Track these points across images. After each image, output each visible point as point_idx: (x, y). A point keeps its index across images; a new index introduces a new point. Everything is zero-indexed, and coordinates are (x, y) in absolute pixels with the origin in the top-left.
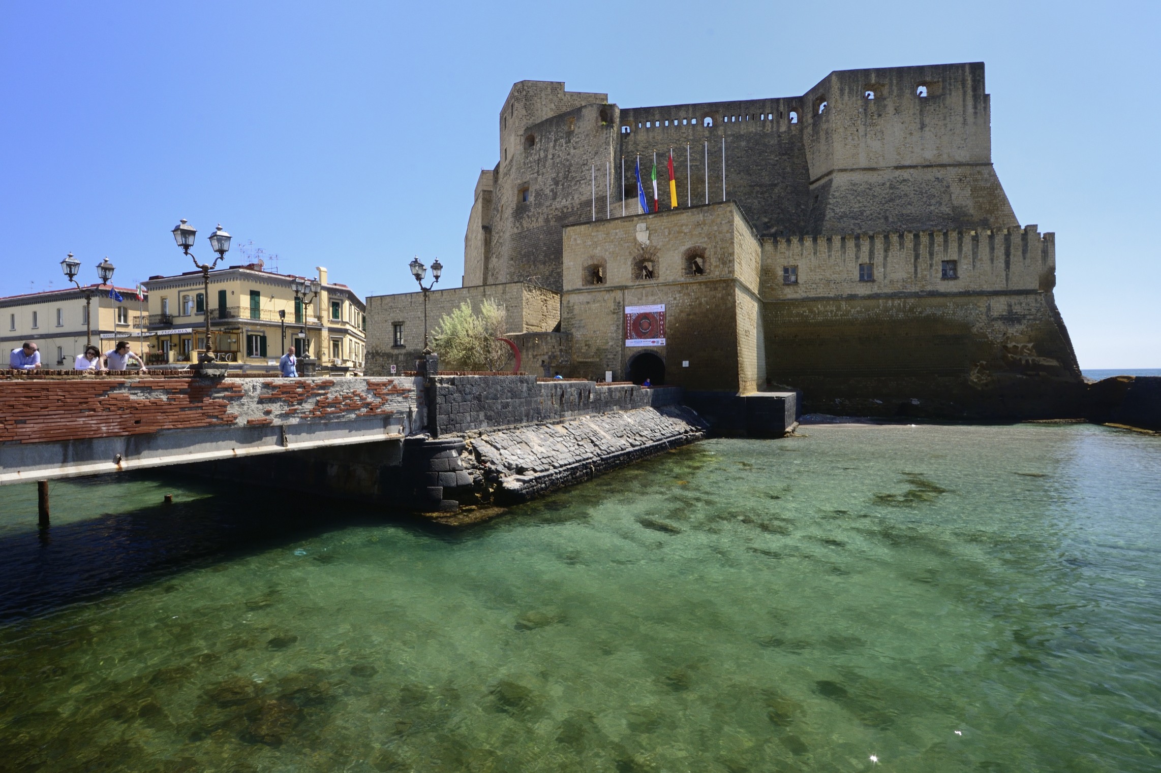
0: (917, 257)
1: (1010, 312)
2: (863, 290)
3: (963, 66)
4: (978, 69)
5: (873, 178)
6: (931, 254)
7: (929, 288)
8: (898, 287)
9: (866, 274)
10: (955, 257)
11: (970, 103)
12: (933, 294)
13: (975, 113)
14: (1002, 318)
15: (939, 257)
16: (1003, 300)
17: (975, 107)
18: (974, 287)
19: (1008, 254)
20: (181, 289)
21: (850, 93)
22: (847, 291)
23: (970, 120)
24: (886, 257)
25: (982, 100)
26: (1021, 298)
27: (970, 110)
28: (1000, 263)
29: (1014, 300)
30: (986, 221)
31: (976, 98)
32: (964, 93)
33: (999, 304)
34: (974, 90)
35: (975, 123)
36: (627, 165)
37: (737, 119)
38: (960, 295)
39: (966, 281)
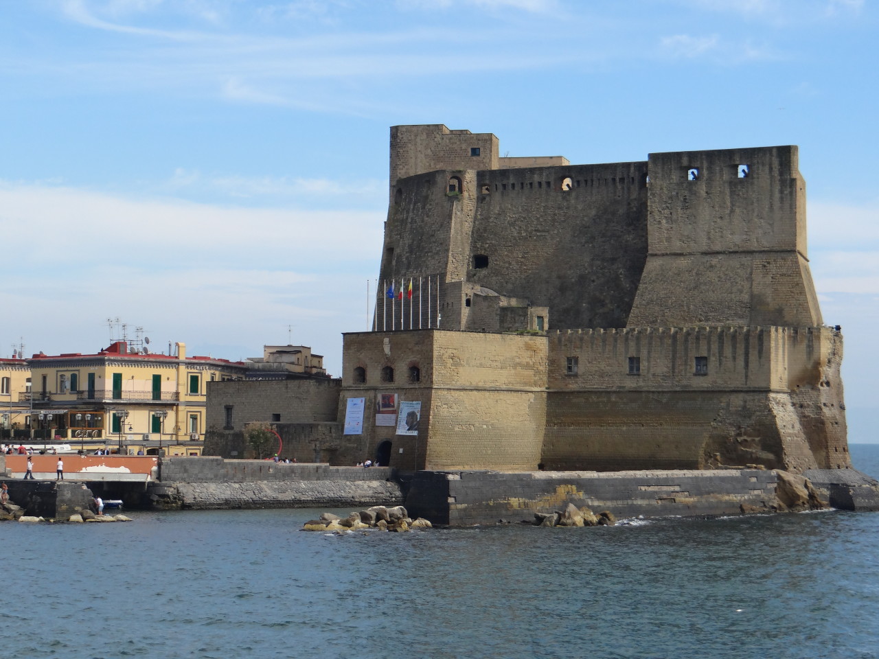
0: (674, 352)
1: (744, 407)
2: (630, 383)
3: (769, 149)
4: (785, 154)
5: (683, 263)
6: (686, 349)
7: (684, 384)
8: (662, 384)
9: (636, 368)
10: (705, 354)
11: (777, 188)
12: (686, 389)
13: (782, 199)
14: (738, 413)
15: (692, 354)
16: (741, 396)
17: (781, 192)
18: (720, 383)
20: (58, 369)
21: (663, 176)
22: (616, 383)
23: (777, 204)
24: (649, 352)
25: (788, 184)
26: (756, 394)
27: (777, 195)
28: (741, 362)
29: (749, 397)
30: (780, 311)
31: (783, 182)
32: (772, 177)
33: (737, 401)
34: (781, 174)
35: (781, 208)
36: (478, 235)
37: (589, 183)
38: (708, 392)
39: (714, 377)
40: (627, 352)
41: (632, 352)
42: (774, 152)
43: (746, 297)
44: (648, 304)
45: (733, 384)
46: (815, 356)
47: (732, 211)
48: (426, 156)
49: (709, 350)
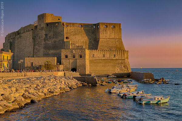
0: (110, 54)
5: (105, 40)
7: (112, 59)
8: (108, 58)
9: (104, 56)
14: (120, 63)
15: (113, 54)
19: (121, 54)
22: (101, 58)
24: (106, 54)
27: (119, 31)
29: (122, 61)
34: (119, 27)
36: (66, 33)
38: (115, 60)
39: (117, 58)
41: (103, 54)
42: (118, 24)
43: (115, 46)
45: (120, 59)
47: (112, 32)
48: (51, 19)
49: (116, 53)
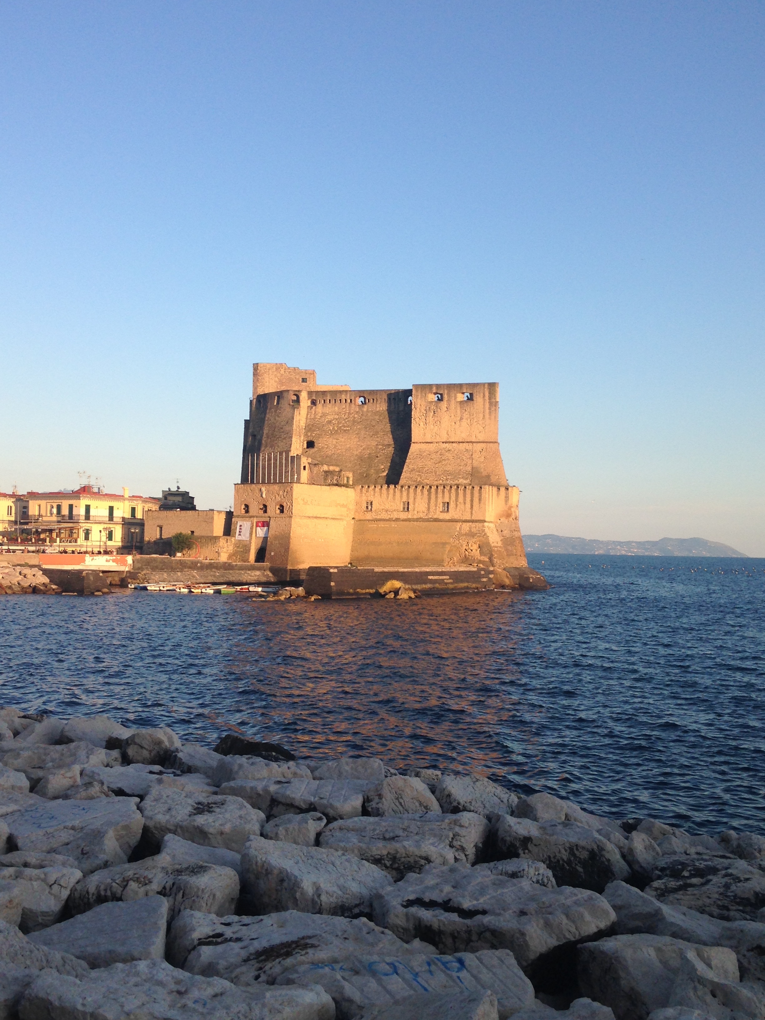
0: (429, 499)
1: (470, 531)
2: (403, 516)
3: (484, 384)
4: (492, 386)
5: (432, 447)
6: (437, 497)
7: (435, 517)
8: (422, 515)
9: (407, 508)
10: (448, 501)
11: (487, 405)
12: (436, 520)
13: (490, 413)
14: (466, 534)
15: (440, 500)
16: (468, 524)
17: (490, 409)
18: (456, 517)
19: (472, 501)
20: (49, 500)
21: (421, 398)
22: (395, 515)
23: (487, 416)
24: (415, 499)
25: (493, 404)
26: (477, 524)
27: (487, 411)
28: (468, 505)
29: (473, 525)
30: (488, 476)
31: (490, 403)
32: (484, 400)
33: (466, 527)
34: (490, 399)
35: (490, 419)
36: (309, 428)
37: (375, 401)
38: (449, 521)
39: (453, 514)
40: (401, 497)
41: (405, 499)
42: (486, 386)
43: (469, 469)
44: (412, 471)
45: (464, 518)
46: (510, 502)
47: (461, 419)
48: (275, 381)
49: (450, 498)
